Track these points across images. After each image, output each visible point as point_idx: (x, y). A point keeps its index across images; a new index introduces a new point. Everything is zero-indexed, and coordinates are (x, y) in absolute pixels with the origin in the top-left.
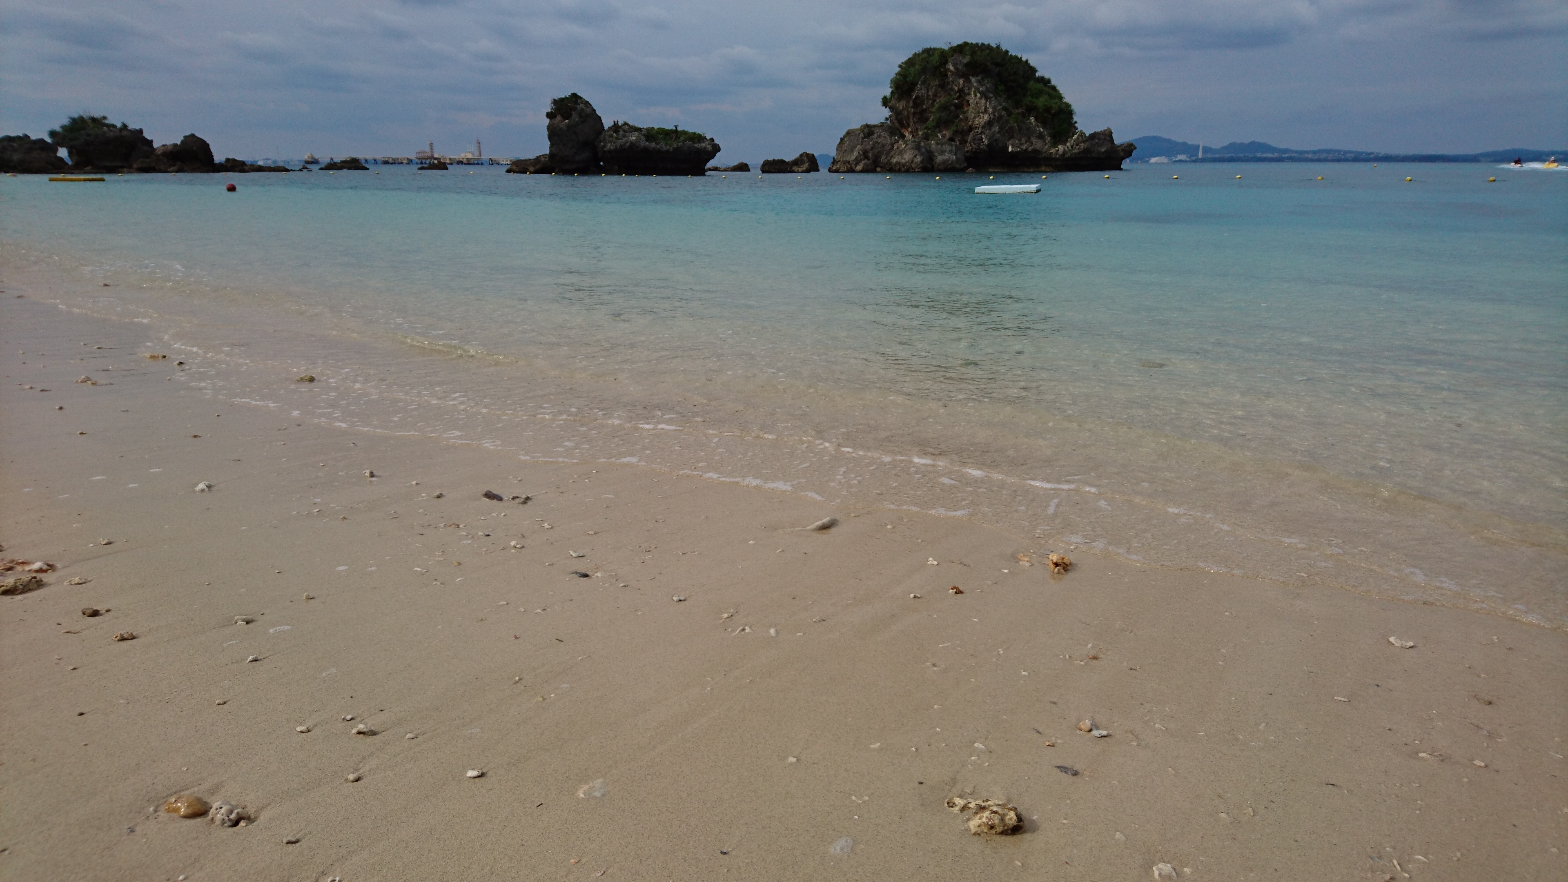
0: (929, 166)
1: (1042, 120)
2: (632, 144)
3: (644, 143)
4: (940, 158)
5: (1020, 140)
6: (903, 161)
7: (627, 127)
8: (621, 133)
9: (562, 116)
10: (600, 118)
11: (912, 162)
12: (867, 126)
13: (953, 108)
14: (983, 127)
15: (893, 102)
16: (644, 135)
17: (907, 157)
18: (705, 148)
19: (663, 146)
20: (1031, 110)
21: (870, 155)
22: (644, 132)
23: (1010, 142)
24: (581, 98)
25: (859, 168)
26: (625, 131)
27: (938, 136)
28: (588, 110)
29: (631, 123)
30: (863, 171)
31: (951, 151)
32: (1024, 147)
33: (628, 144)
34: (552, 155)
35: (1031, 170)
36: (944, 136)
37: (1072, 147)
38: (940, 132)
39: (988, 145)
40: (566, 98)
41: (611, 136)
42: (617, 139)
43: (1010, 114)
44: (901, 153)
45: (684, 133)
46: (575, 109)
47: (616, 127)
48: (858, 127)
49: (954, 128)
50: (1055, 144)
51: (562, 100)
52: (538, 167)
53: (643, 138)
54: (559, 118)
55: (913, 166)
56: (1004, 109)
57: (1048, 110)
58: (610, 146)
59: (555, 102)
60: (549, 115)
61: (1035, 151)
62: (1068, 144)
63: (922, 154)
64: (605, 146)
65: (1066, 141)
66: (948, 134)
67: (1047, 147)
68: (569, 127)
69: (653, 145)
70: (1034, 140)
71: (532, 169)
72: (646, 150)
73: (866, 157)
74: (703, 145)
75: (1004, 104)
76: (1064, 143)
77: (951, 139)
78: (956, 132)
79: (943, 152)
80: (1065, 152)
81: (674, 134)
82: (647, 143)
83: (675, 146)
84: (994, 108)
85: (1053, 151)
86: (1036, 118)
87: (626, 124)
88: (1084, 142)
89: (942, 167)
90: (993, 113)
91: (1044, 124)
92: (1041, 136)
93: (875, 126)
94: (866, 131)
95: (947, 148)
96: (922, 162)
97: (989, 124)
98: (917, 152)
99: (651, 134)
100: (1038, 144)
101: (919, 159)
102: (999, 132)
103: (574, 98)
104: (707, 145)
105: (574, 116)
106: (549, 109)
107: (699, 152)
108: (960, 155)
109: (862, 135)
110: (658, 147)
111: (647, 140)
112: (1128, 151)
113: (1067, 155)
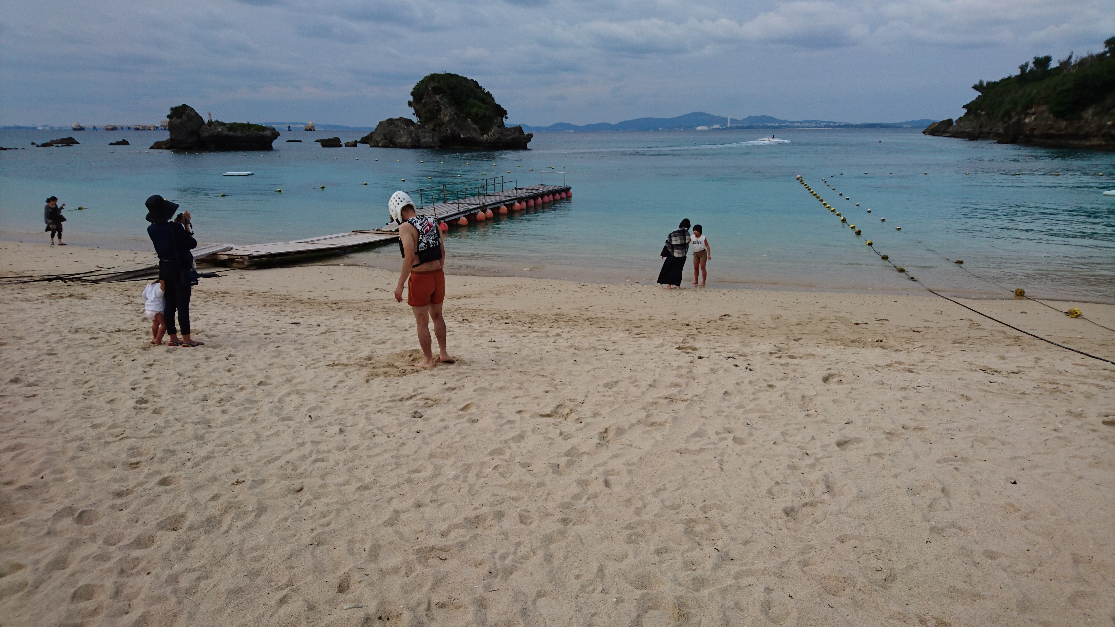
0: (417, 144)
1: (475, 122)
2: (219, 133)
3: (226, 132)
4: (423, 140)
5: (466, 131)
6: (401, 141)
7: (217, 123)
8: (213, 126)
10: (201, 118)
12: (390, 119)
13: (435, 111)
14: (447, 123)
15: (414, 105)
16: (228, 128)
17: (404, 139)
18: (266, 135)
19: (239, 134)
20: (468, 115)
21: (388, 137)
22: (228, 125)
23: (462, 132)
24: (188, 107)
25: (380, 145)
26: (215, 126)
27: (425, 128)
28: (192, 114)
29: (220, 121)
30: (382, 147)
31: (429, 137)
32: (468, 135)
33: (216, 133)
34: (171, 140)
35: (475, 148)
36: (429, 127)
38: (427, 125)
39: (451, 133)
40: (179, 107)
41: (207, 128)
42: (210, 130)
43: (458, 116)
44: (401, 137)
45: (254, 125)
46: (184, 113)
47: (210, 123)
48: (385, 120)
49: (435, 123)
50: (482, 135)
51: (176, 108)
52: (168, 145)
53: (226, 130)
54: (175, 118)
55: (407, 144)
56: (455, 114)
57: (477, 115)
58: (206, 135)
59: (172, 109)
60: (168, 117)
61: (473, 138)
63: (412, 138)
64: (203, 134)
65: (488, 133)
66: (431, 126)
67: (478, 136)
68: (181, 123)
69: (232, 133)
70: (472, 131)
71: (164, 147)
72: (227, 136)
73: (386, 138)
74: (265, 133)
76: (487, 134)
77: (434, 130)
78: (435, 125)
79: (425, 137)
80: (487, 139)
81: (249, 126)
82: (228, 133)
83: (247, 133)
84: (450, 113)
85: (482, 138)
86: (471, 120)
87: (217, 121)
88: (497, 133)
89: (423, 145)
92: (474, 130)
93: (396, 120)
94: (389, 122)
95: (428, 135)
96: (412, 142)
97: (449, 121)
98: (409, 136)
99: (233, 127)
100: (474, 134)
101: (410, 141)
102: (455, 127)
103: (185, 106)
104: (268, 133)
105: (184, 118)
106: (169, 113)
107: (263, 137)
108: (436, 139)
109: (387, 125)
110: (236, 134)
111: (228, 131)
112: (530, 137)
113: (489, 141)
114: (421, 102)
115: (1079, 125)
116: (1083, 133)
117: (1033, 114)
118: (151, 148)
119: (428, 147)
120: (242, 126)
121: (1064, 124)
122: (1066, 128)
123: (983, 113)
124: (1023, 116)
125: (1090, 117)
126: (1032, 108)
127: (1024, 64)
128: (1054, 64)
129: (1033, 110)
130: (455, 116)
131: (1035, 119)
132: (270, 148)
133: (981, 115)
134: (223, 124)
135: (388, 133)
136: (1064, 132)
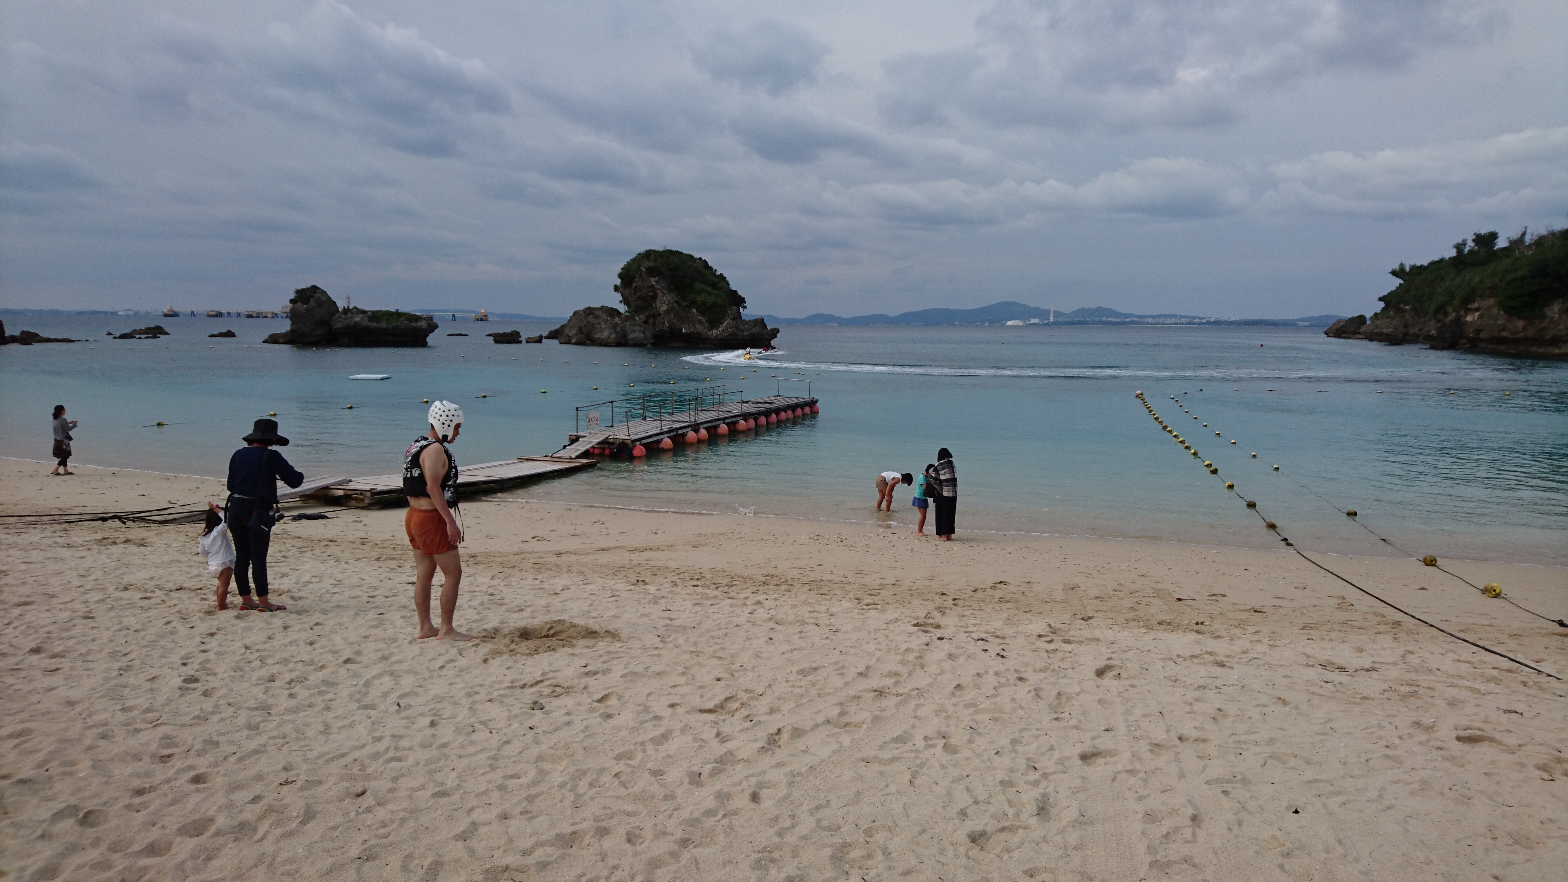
0: (623, 341)
1: (701, 312)
2: (356, 323)
3: (366, 322)
4: (631, 336)
5: (689, 325)
6: (602, 337)
7: (355, 310)
8: (349, 315)
9: (302, 302)
10: (335, 303)
11: (609, 338)
12: (589, 308)
13: (649, 299)
14: (664, 314)
15: (621, 289)
16: (369, 317)
17: (606, 334)
18: (420, 326)
19: (383, 325)
20: (693, 303)
21: (584, 331)
22: (369, 314)
23: (683, 326)
24: (319, 288)
25: (573, 341)
26: (353, 314)
27: (635, 320)
28: (324, 298)
29: (360, 307)
30: (576, 344)
31: (640, 331)
32: (692, 330)
33: (352, 324)
34: (292, 331)
35: (701, 346)
36: (640, 319)
37: (723, 331)
38: (638, 316)
39: (669, 327)
40: (307, 288)
41: (340, 317)
42: (345, 319)
43: (679, 305)
44: (602, 331)
45: (404, 314)
46: (313, 297)
47: (346, 311)
48: (582, 309)
49: (647, 314)
50: (711, 329)
51: (303, 290)
52: (287, 339)
53: (366, 319)
54: (299, 304)
55: (609, 341)
56: (676, 302)
57: (704, 303)
58: (339, 325)
59: (298, 292)
60: (291, 301)
61: (698, 333)
62: (720, 329)
63: (616, 333)
64: (335, 324)
65: (719, 326)
66: (643, 317)
67: (705, 331)
68: (307, 310)
69: (374, 324)
70: (697, 324)
71: (281, 340)
72: (367, 328)
73: (582, 333)
74: (419, 324)
75: (675, 298)
76: (717, 327)
77: (646, 322)
78: (648, 317)
79: (634, 331)
80: (717, 336)
81: (397, 314)
82: (369, 323)
83: (394, 325)
84: (668, 301)
85: (710, 333)
86: (697, 310)
87: (355, 308)
88: (731, 328)
89: (631, 342)
90: (669, 303)
91: (702, 313)
92: (701, 322)
93: (596, 309)
94: (587, 312)
95: (638, 328)
96: (616, 338)
97: (668, 312)
98: (612, 330)
99: (376, 316)
100: (700, 328)
101: (613, 336)
102: (674, 318)
103: (314, 288)
104: (423, 324)
105: (312, 303)
106: (292, 296)
107: (415, 329)
108: (649, 334)
109: (584, 315)
110: (379, 325)
111: (369, 321)
112: (775, 333)
113: (720, 337)
114: (631, 286)
115: (1542, 325)
116: (1548, 337)
117: (1477, 310)
118: (265, 342)
119: (638, 345)
120: (389, 315)
121: (1520, 324)
122: (1524, 329)
123: (1407, 307)
124: (1462, 313)
125: (1557, 316)
126: (1474, 302)
127: (1460, 241)
128: (1501, 243)
129: (1476, 305)
130: (675, 305)
131: (1481, 317)
132: (424, 344)
133: (1404, 311)
134: (364, 312)
135: (585, 326)
136: (1522, 335)
